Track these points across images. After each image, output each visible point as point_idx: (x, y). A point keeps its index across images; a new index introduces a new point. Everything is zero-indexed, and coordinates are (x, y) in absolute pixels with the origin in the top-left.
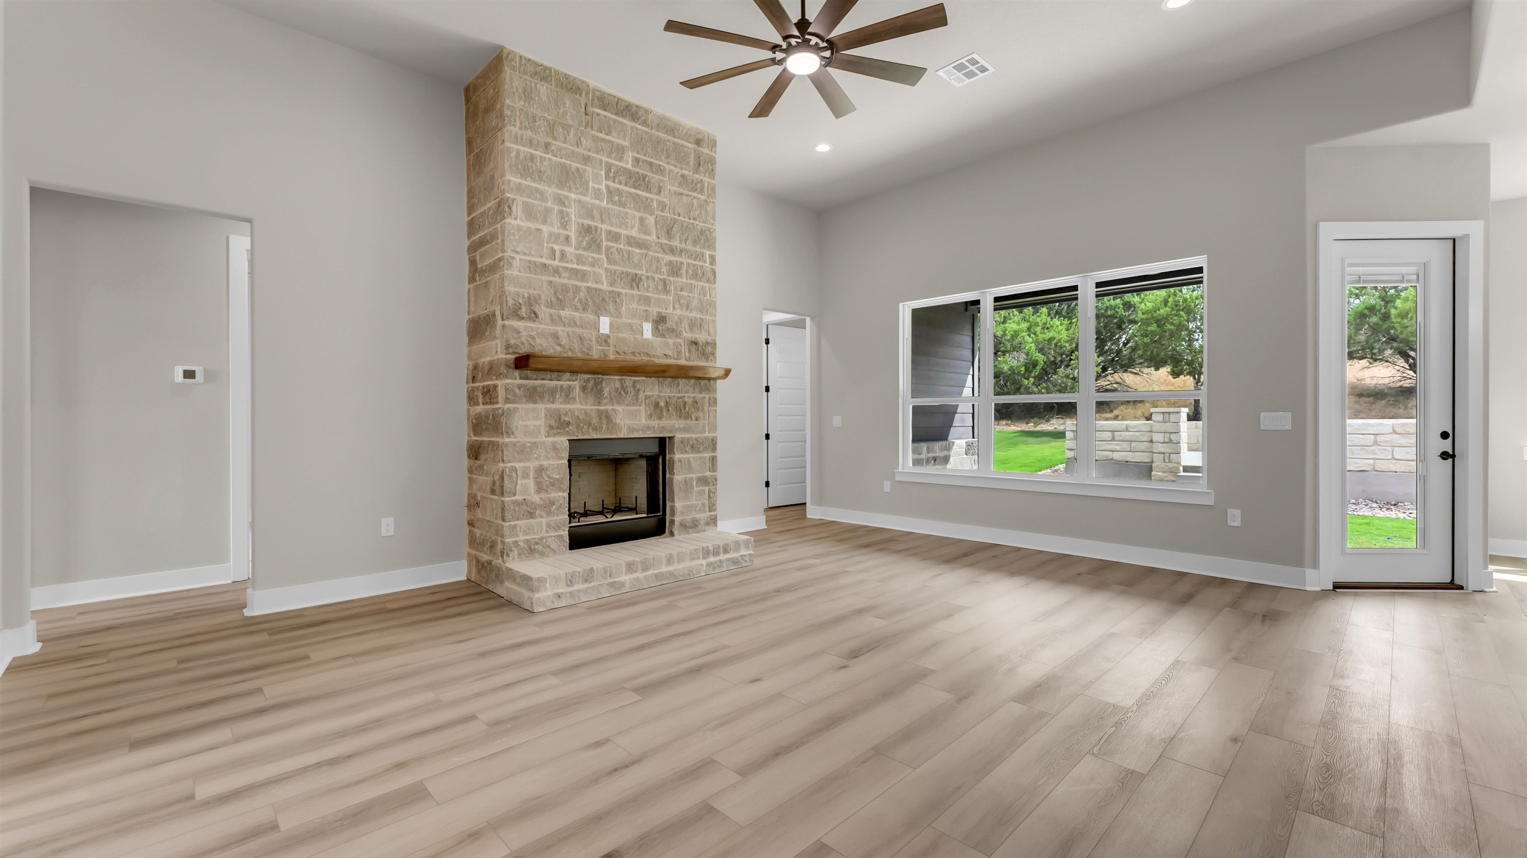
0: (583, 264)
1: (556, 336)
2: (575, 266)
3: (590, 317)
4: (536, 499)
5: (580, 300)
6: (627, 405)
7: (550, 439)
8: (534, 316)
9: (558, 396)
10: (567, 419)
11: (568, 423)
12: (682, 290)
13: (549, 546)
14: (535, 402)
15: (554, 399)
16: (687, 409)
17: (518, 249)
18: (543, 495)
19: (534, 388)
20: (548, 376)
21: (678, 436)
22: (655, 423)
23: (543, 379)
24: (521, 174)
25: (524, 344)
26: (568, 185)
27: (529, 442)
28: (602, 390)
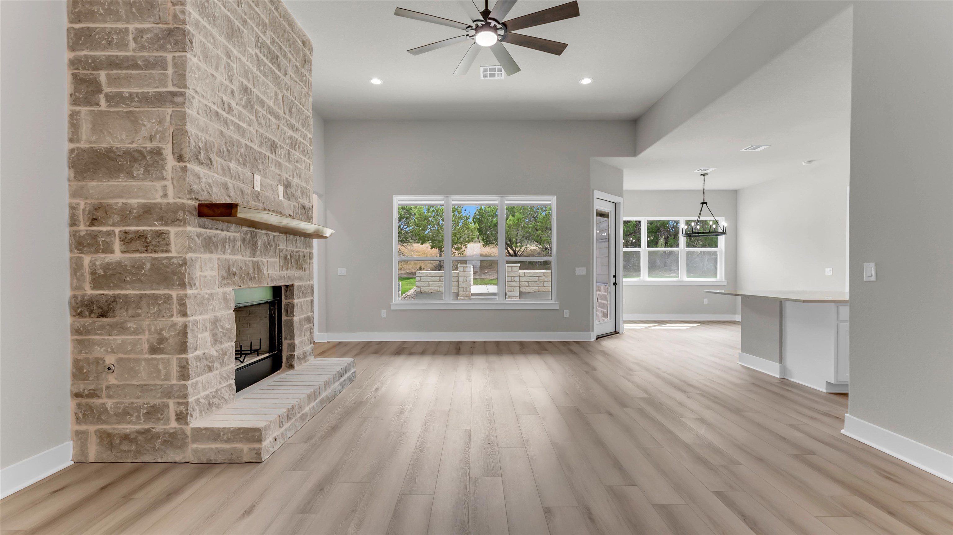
0: (243, 121)
1: (226, 187)
2: (237, 121)
3: (246, 172)
4: (213, 352)
5: (241, 155)
6: (270, 258)
7: (221, 290)
8: (210, 164)
9: (227, 246)
10: (234, 270)
11: (235, 274)
12: (297, 162)
13: (223, 398)
14: (211, 252)
15: (225, 250)
16: (301, 262)
17: (198, 89)
18: (218, 347)
19: (210, 238)
20: (220, 227)
21: (297, 284)
22: (284, 273)
23: (217, 229)
24: (199, 10)
25: (203, 190)
26: (233, 40)
27: (207, 293)
28: (256, 243)
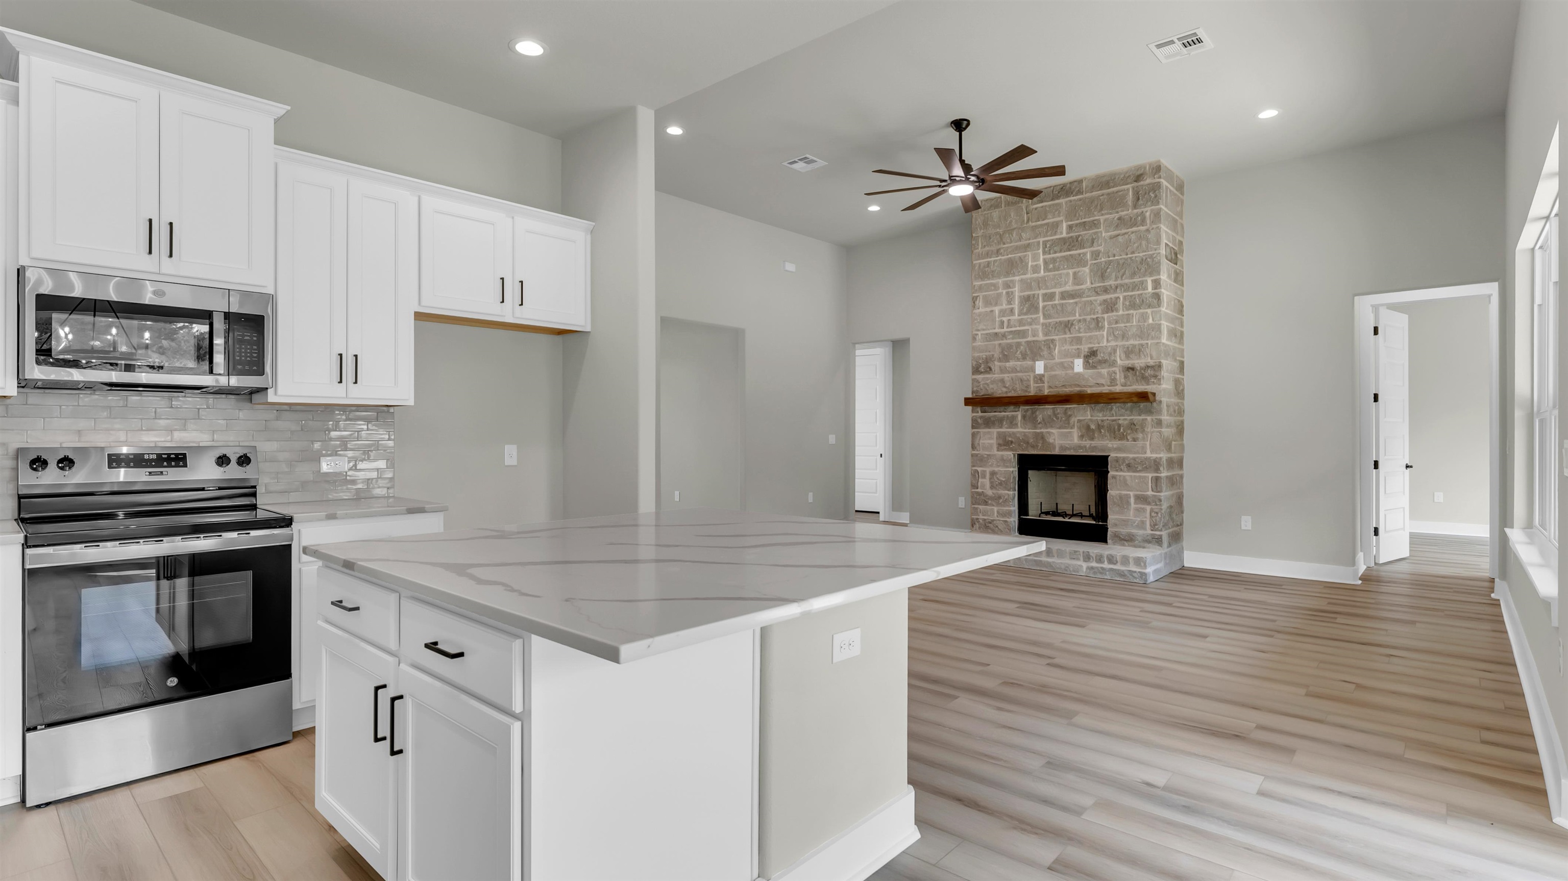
0: (1024, 325)
1: (1002, 381)
2: (1018, 328)
3: (1029, 363)
4: (990, 492)
5: (1021, 352)
6: (1060, 428)
7: (1000, 453)
8: (989, 370)
9: (1004, 423)
10: (1010, 439)
11: (1012, 442)
12: (1117, 323)
13: (997, 527)
14: (990, 428)
15: (1002, 426)
16: (1122, 430)
17: (979, 328)
18: (995, 491)
19: (990, 418)
20: (998, 410)
21: (1113, 455)
22: (1087, 443)
23: (995, 412)
24: (981, 278)
25: (982, 390)
26: (1012, 272)
27: (986, 454)
28: (1036, 417)
